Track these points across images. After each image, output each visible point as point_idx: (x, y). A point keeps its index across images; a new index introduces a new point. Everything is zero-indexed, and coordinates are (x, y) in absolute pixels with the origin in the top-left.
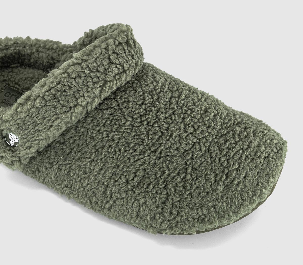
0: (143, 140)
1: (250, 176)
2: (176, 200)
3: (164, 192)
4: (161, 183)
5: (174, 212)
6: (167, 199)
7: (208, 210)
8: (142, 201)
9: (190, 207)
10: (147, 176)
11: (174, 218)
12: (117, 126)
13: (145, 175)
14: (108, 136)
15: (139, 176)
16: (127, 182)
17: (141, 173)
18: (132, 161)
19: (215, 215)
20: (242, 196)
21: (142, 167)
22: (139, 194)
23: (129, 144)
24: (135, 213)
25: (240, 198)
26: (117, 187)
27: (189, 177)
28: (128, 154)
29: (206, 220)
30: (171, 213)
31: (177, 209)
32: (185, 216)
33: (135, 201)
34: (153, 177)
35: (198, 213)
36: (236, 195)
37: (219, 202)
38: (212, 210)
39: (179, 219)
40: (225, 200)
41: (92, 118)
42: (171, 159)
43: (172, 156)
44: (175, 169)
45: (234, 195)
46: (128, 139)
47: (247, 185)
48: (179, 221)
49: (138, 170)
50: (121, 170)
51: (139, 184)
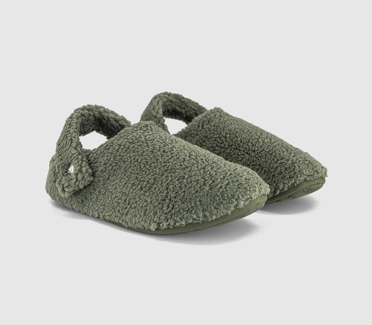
0: (158, 160)
1: (231, 185)
2: (173, 196)
3: (166, 192)
4: (164, 186)
5: (171, 206)
6: (167, 197)
7: (195, 204)
8: (149, 201)
9: (183, 202)
10: (156, 183)
11: (170, 211)
12: (142, 151)
13: (154, 183)
14: (135, 159)
15: (150, 184)
16: (142, 189)
17: (152, 181)
18: (147, 173)
19: (200, 208)
20: (223, 196)
21: (153, 177)
22: (148, 196)
23: (147, 163)
24: (143, 211)
25: (221, 197)
26: (134, 194)
27: (185, 181)
28: (146, 169)
29: (193, 212)
30: (168, 207)
31: (173, 203)
32: (178, 208)
33: (144, 202)
34: (160, 183)
35: (188, 206)
36: (218, 194)
37: (204, 198)
38: (198, 203)
39: (173, 211)
40: (209, 197)
41: (127, 149)
42: (175, 171)
43: (176, 169)
44: (176, 177)
45: (216, 194)
46: (148, 159)
47: (228, 189)
48: (173, 213)
49: (150, 179)
50: (139, 181)
51: (149, 189)
